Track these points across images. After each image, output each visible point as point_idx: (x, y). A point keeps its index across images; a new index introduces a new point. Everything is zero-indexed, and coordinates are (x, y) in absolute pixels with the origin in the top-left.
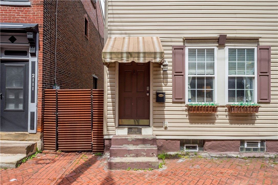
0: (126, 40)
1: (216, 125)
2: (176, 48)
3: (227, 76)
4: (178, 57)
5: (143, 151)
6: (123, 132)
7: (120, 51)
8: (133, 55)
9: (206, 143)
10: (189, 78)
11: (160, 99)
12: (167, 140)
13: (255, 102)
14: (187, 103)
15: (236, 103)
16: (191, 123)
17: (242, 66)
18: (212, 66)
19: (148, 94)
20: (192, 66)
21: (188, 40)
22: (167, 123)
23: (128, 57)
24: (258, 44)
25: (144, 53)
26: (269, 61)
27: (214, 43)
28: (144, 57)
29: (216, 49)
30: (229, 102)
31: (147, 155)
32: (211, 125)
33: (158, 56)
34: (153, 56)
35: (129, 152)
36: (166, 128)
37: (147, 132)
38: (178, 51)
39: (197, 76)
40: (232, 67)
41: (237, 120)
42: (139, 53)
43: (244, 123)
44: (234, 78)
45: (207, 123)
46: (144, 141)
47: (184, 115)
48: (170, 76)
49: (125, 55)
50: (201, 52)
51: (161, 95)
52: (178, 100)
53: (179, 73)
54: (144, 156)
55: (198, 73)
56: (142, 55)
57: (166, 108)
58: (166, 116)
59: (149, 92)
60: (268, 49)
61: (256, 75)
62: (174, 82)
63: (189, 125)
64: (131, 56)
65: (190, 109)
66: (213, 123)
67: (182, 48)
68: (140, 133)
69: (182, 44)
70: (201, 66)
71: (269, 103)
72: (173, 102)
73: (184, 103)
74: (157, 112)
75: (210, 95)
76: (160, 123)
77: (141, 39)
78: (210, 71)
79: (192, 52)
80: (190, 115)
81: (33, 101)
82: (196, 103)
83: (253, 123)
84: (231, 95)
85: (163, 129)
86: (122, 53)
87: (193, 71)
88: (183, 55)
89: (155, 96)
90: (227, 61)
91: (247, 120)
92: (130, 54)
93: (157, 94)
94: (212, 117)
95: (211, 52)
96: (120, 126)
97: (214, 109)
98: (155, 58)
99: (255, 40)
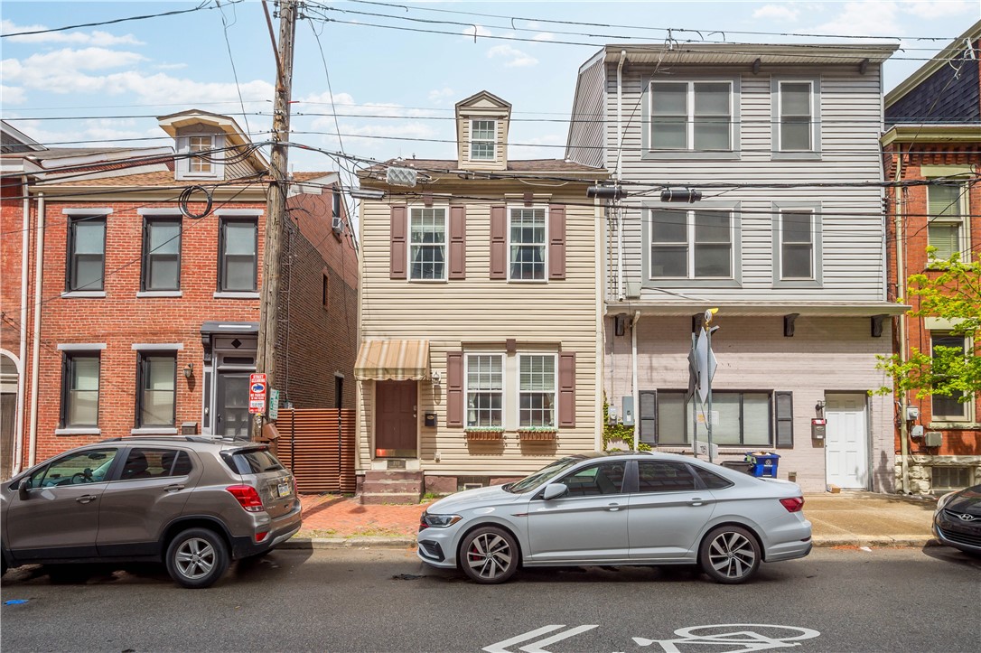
0: (385, 346)
1: (504, 456)
2: (450, 355)
3: (518, 392)
4: (455, 367)
5: (404, 485)
6: (381, 466)
7: (375, 367)
8: (390, 372)
9: (492, 480)
10: (469, 394)
11: (431, 422)
12: (439, 476)
13: (556, 427)
14: (466, 427)
15: (527, 428)
16: (471, 453)
17: (537, 379)
18: (498, 378)
19: (415, 416)
20: (472, 378)
21: (465, 345)
22: (439, 454)
23: (384, 374)
24: (560, 350)
25: (403, 369)
26: (573, 372)
27: (501, 348)
28: (403, 374)
29: (504, 356)
30: (521, 425)
31: (408, 491)
32: (498, 457)
33: (419, 372)
34: (413, 372)
35: (386, 486)
36: (438, 460)
37: (413, 466)
38: (454, 359)
39: (479, 391)
40: (524, 379)
41: (532, 449)
42: (396, 369)
43: (541, 455)
44: (529, 394)
45: (493, 454)
46: (406, 475)
47: (462, 444)
48: (444, 391)
49: (380, 372)
50: (485, 360)
51: (432, 417)
52: (454, 423)
53: (455, 387)
54: (404, 491)
55: (478, 387)
56: (400, 372)
57: (439, 435)
58: (438, 445)
59: (416, 413)
60: (572, 356)
61: (556, 391)
62: (449, 399)
63: (468, 456)
64: (388, 373)
65: (470, 435)
66: (501, 454)
67: (460, 355)
68: (404, 467)
69: (459, 349)
70: (485, 378)
71: (574, 427)
72: (448, 427)
73: (462, 427)
74: (426, 440)
75: (497, 416)
76: (430, 453)
77: (404, 342)
78: (496, 385)
79: (472, 360)
80: (470, 443)
82: (479, 428)
83: (554, 454)
84: (524, 417)
85: (434, 461)
86: (377, 369)
87: (473, 385)
88: (461, 363)
89: (424, 418)
90: (518, 373)
91: (546, 449)
92: (386, 370)
93: (427, 415)
94: (500, 446)
95: (498, 360)
96: (377, 458)
97: (499, 435)
98: (416, 375)
99: (557, 346)
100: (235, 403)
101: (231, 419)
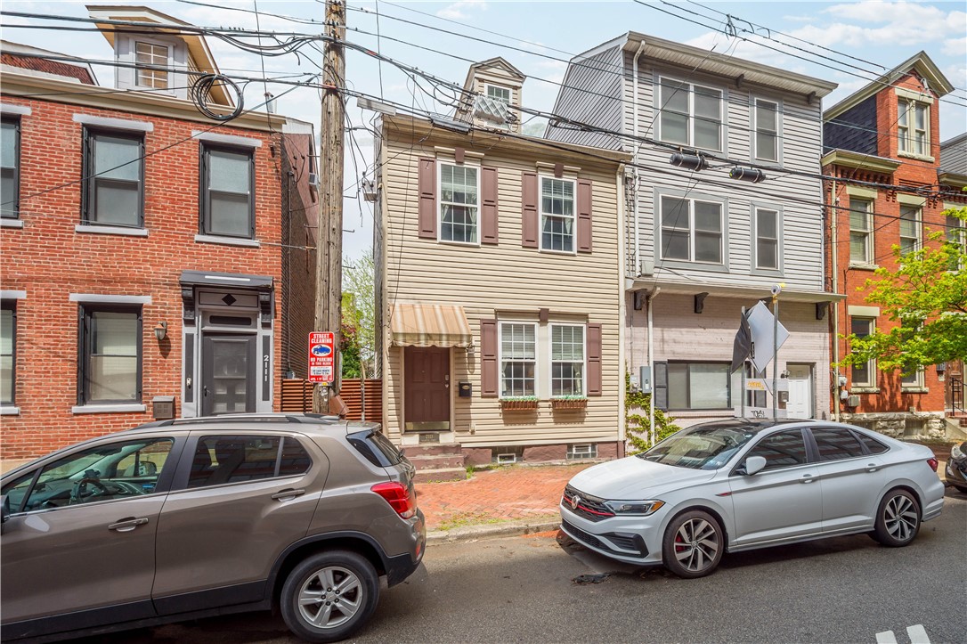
0: (418, 311)
1: (538, 425)
2: (484, 322)
3: (550, 361)
4: (489, 335)
5: (447, 460)
6: (413, 440)
7: (416, 332)
8: (434, 338)
9: (526, 450)
10: (503, 363)
11: (465, 392)
12: (474, 448)
13: (584, 396)
14: (501, 397)
15: (562, 397)
16: (506, 424)
17: (567, 349)
18: (531, 348)
19: (447, 386)
20: (507, 347)
21: (500, 313)
22: (474, 425)
23: (426, 340)
24: (588, 322)
25: (448, 335)
26: (600, 343)
27: (534, 317)
28: (448, 340)
29: (537, 325)
30: (553, 394)
31: (451, 466)
32: (532, 426)
33: (465, 339)
34: (459, 339)
35: (427, 463)
36: (473, 432)
37: (447, 439)
38: (488, 326)
39: (513, 360)
40: (556, 350)
41: (562, 418)
42: (440, 335)
43: (571, 423)
44: (559, 364)
45: (527, 424)
46: (445, 449)
47: (497, 414)
48: (478, 360)
49: (423, 337)
50: (518, 328)
51: (465, 387)
52: (489, 393)
53: (489, 356)
54: (447, 467)
55: (514, 355)
56: (444, 338)
57: (473, 405)
58: (473, 416)
59: (448, 382)
60: (598, 327)
61: (585, 361)
62: (483, 369)
63: (503, 426)
64: (431, 339)
65: (505, 404)
66: (534, 423)
67: (494, 323)
68: (438, 440)
69: (493, 317)
70: (519, 348)
71: (600, 396)
72: (483, 397)
73: (497, 397)
74: (460, 411)
75: (530, 386)
76: (464, 425)
77: (437, 307)
78: (529, 354)
79: (506, 328)
80: (504, 413)
81: (266, 397)
82: (509, 398)
83: (583, 422)
84: (556, 386)
85: (469, 433)
86: (419, 335)
87: (508, 354)
88: (495, 332)
89: (457, 389)
90: (550, 343)
91: (575, 417)
92: (429, 336)
93: (461, 385)
94: (533, 416)
95: (531, 329)
96: (407, 432)
97: (534, 404)
98: (461, 341)
99: (584, 317)
100: (226, 373)
101: (221, 392)
